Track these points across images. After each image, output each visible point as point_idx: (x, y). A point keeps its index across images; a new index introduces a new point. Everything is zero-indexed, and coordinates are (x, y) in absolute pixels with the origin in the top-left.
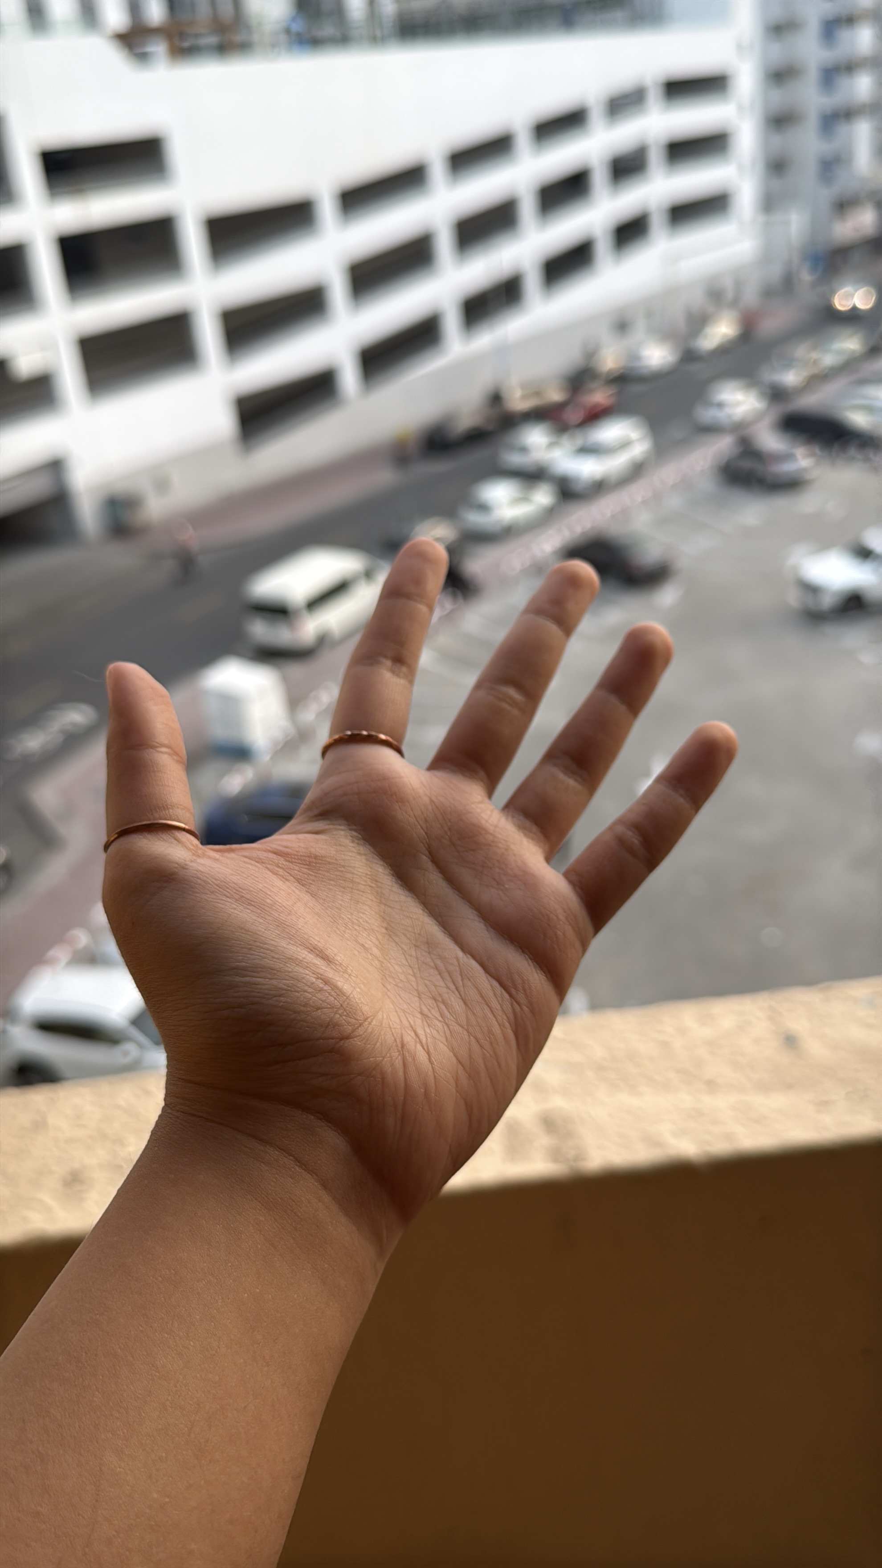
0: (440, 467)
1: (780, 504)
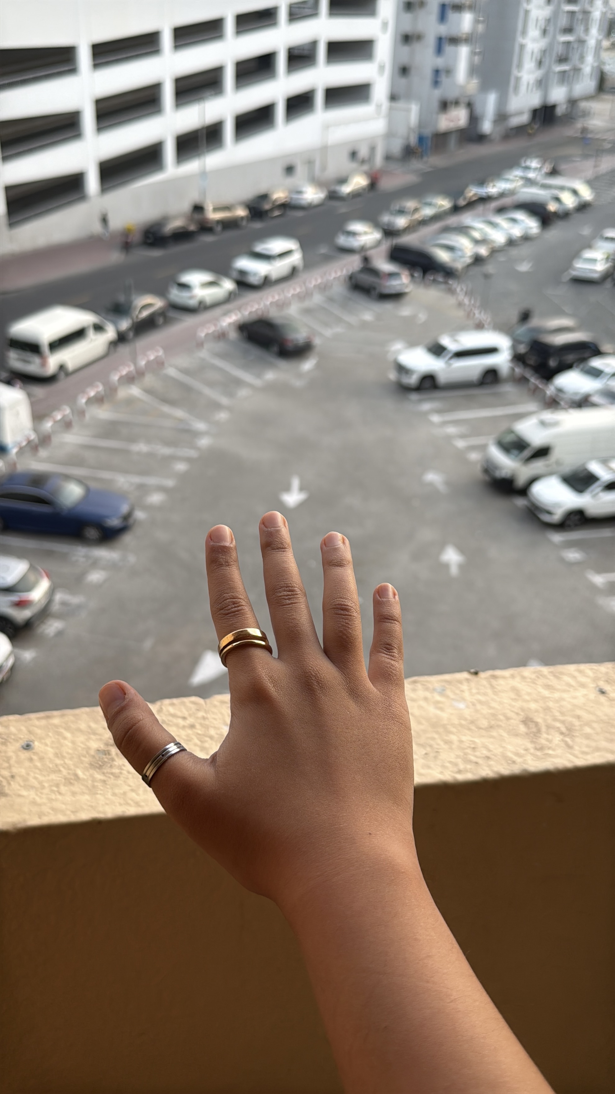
0: (156, 253)
1: (387, 308)
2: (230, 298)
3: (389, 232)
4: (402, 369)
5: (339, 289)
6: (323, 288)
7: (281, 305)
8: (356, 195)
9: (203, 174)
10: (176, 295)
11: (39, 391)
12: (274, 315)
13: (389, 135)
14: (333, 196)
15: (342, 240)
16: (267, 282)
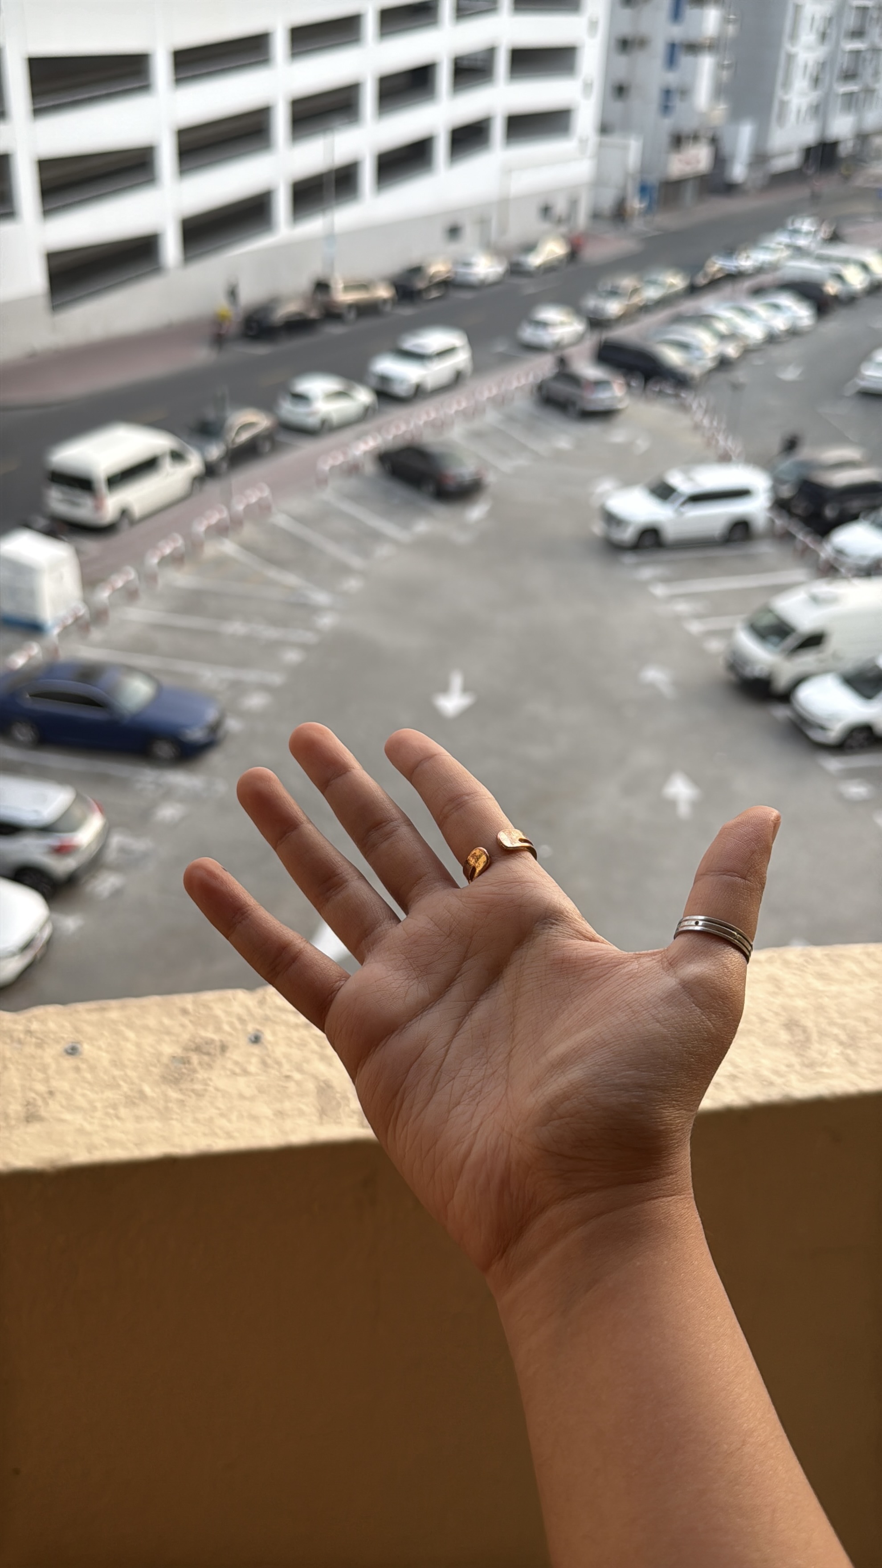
0: (261, 350)
1: (592, 430)
2: (366, 414)
3: (596, 322)
4: (612, 519)
5: (523, 404)
6: (500, 402)
7: (440, 426)
8: (549, 269)
9: (330, 237)
10: (289, 410)
11: (92, 546)
12: (430, 439)
13: (598, 182)
14: (516, 270)
15: (528, 334)
16: (419, 393)
